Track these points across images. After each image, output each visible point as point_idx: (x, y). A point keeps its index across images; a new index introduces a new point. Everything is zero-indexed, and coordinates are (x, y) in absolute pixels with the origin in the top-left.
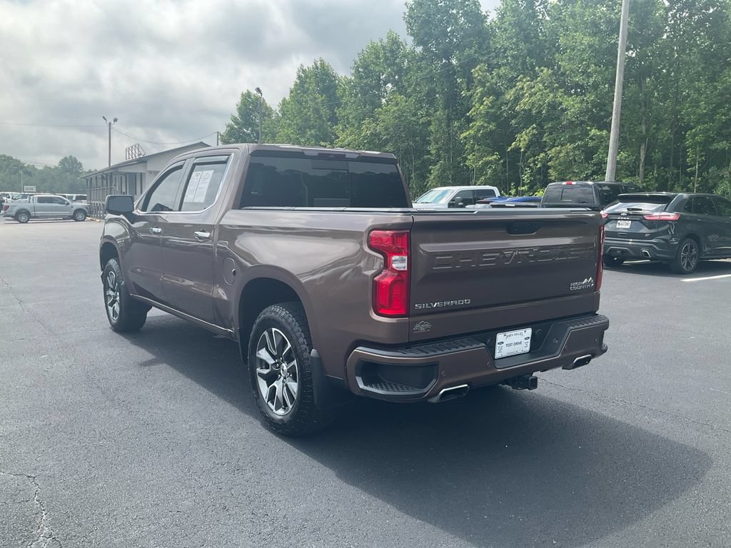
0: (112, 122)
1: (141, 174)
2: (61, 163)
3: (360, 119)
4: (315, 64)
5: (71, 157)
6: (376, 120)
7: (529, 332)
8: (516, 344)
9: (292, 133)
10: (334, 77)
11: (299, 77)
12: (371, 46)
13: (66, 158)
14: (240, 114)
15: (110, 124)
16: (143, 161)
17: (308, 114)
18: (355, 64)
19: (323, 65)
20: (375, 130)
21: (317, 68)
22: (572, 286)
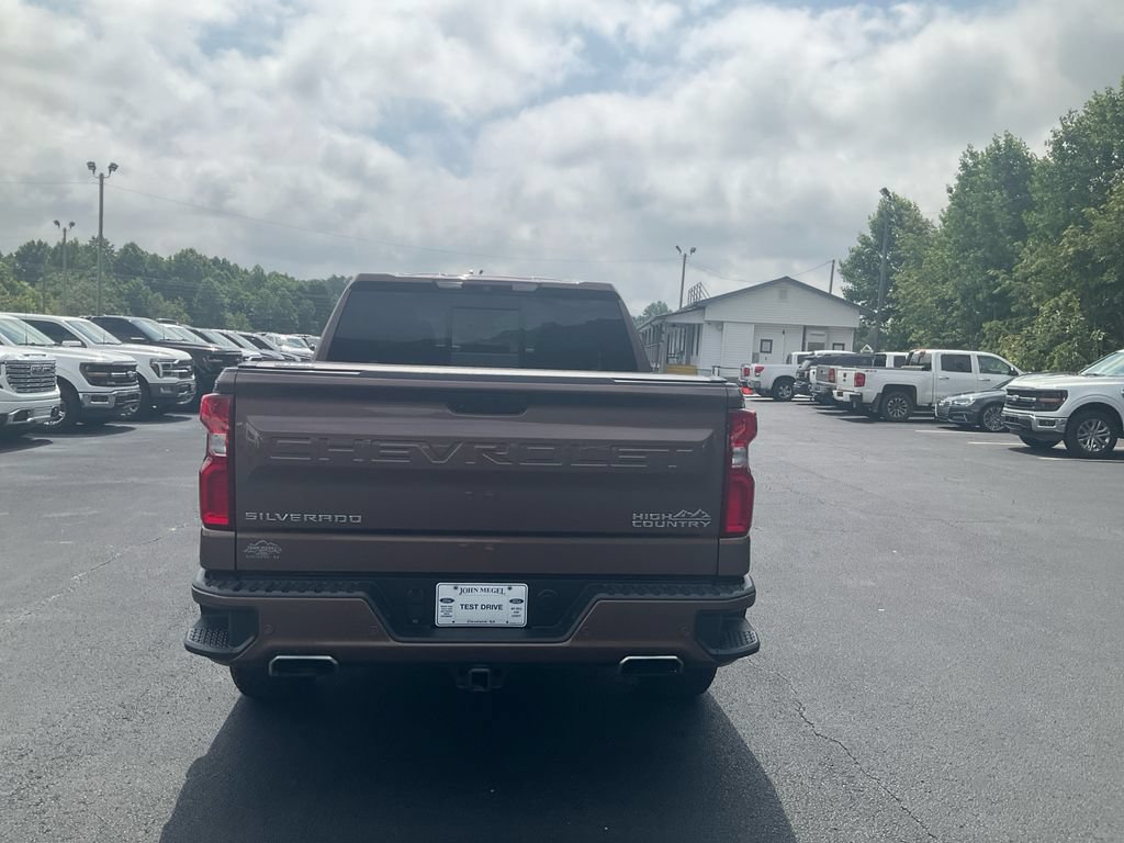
0: (688, 254)
1: (699, 325)
2: (647, 311)
3: (1058, 230)
4: (996, 142)
5: (660, 302)
6: (1086, 226)
7: (520, 590)
8: (487, 607)
9: (949, 257)
10: (1029, 160)
11: (965, 165)
12: (1094, 101)
13: (653, 305)
14: (873, 231)
15: (685, 256)
16: (699, 307)
17: (973, 224)
18: (1055, 135)
19: (1009, 142)
20: (1084, 243)
21: (999, 148)
22: (638, 519)
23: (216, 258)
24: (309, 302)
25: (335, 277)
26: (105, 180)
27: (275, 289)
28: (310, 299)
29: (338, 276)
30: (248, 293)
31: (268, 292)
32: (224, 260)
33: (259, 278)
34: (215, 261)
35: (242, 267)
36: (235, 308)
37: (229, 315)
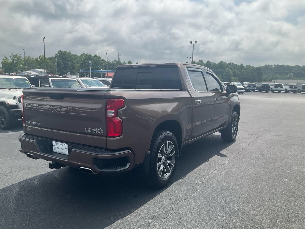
22: (86, 130)
23: (230, 63)
24: (256, 73)
25: (266, 65)
26: (194, 46)
27: (246, 70)
28: (257, 72)
29: (267, 65)
30: (238, 72)
31: (244, 71)
32: (233, 63)
33: (242, 67)
34: (230, 64)
35: (238, 65)
36: (234, 76)
37: (233, 78)
